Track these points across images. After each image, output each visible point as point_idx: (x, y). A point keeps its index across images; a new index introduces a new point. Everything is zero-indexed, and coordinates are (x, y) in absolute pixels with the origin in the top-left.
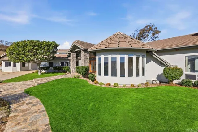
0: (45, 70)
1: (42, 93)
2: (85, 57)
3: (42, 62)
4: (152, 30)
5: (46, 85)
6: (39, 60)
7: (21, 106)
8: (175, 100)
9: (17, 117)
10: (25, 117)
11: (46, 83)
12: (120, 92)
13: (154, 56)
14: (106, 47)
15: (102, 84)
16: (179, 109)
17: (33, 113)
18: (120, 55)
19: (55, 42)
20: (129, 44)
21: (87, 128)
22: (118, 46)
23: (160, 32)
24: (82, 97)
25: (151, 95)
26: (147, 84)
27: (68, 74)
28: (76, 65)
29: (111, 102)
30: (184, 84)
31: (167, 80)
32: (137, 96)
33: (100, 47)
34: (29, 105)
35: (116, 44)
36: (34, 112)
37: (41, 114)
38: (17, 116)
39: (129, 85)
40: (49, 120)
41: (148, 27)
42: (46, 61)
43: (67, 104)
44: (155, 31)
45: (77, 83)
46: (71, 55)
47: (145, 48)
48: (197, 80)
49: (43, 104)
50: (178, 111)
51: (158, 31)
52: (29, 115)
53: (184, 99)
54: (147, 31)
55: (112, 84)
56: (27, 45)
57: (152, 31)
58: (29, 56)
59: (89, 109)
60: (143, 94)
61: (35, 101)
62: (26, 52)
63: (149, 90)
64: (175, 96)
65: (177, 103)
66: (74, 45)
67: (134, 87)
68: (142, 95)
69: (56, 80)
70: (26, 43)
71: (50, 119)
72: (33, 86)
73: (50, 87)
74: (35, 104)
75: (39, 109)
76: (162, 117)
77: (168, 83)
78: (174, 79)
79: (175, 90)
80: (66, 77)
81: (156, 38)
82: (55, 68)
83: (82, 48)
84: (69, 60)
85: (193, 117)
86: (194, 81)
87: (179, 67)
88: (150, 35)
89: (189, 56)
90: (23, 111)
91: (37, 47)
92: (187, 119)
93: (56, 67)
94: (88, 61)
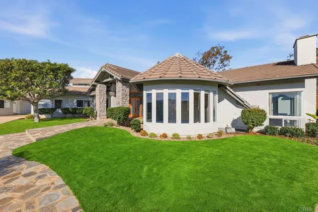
0: (47, 113)
1: (49, 155)
2: (123, 92)
3: (41, 100)
4: (220, 54)
5: (53, 140)
6: (36, 95)
7: (12, 180)
8: (262, 155)
9: (12, 201)
10: (29, 200)
11: (52, 137)
12: (185, 146)
13: (228, 92)
14: (161, 77)
15: (153, 135)
16: (270, 166)
17: (43, 191)
18: (182, 89)
19: (66, 65)
20: (195, 73)
21: (149, 207)
22: (180, 75)
23: (231, 57)
24: (126, 158)
25: (230, 149)
26: (220, 134)
27: (90, 121)
28: (106, 105)
29: (175, 162)
30: (268, 132)
31: (245, 127)
32: (211, 152)
33: (151, 77)
34: (29, 178)
35: (176, 73)
36: (43, 189)
37: (59, 191)
38: (11, 198)
39: (194, 136)
40: (77, 201)
41: (215, 49)
42: (49, 99)
43: (103, 171)
44: (224, 56)
45: (111, 135)
46: (96, 89)
47: (218, 80)
48: (283, 126)
49: (58, 174)
50: (270, 170)
51: (228, 56)
52: (34, 195)
53: (273, 153)
54: (213, 55)
55: (170, 135)
56: (13, 68)
57: (220, 56)
58: (17, 89)
59: (144, 175)
60: (218, 147)
61: (40, 170)
62: (10, 80)
63: (225, 142)
64: (260, 149)
65: (266, 159)
66: (102, 72)
67: (202, 138)
68: (217, 150)
69: (72, 131)
70: (11, 64)
71: (79, 198)
72: (28, 143)
73: (63, 143)
74: (41, 174)
75: (53, 183)
76: (252, 180)
77: (247, 131)
78: (256, 124)
79: (258, 140)
80: (90, 126)
81: (225, 66)
82: (66, 111)
83: (117, 76)
84: (94, 97)
85: (290, 176)
86: (280, 127)
87: (261, 108)
88: (218, 61)
89: (272, 94)
90: (20, 189)
91: (32, 73)
92: (283, 180)
93: (68, 108)
94: (128, 99)
